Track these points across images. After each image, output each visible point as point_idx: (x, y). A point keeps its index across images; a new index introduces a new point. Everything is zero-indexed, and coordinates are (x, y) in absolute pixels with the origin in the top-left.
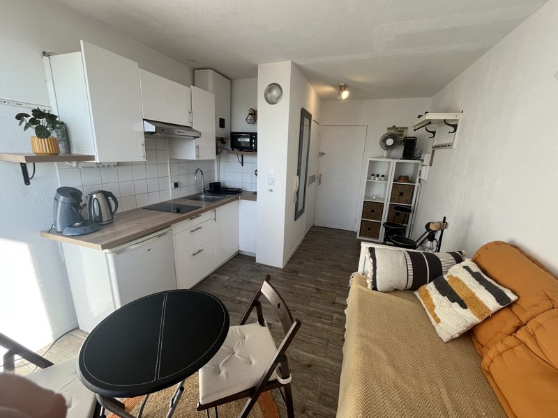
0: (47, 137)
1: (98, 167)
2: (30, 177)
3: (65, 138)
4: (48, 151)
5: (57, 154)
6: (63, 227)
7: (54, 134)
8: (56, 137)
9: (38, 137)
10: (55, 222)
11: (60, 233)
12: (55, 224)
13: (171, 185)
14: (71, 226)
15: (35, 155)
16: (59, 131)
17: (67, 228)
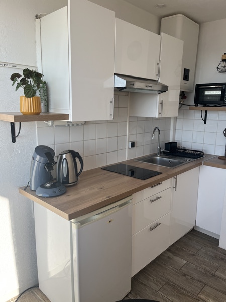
0: (32, 97)
1: (69, 125)
2: (16, 135)
3: (45, 97)
4: (32, 111)
5: (38, 114)
6: (36, 187)
7: (38, 94)
8: (39, 96)
9: (26, 96)
10: (31, 179)
11: (33, 192)
12: (30, 182)
13: (128, 145)
14: (42, 186)
15: (21, 114)
16: (42, 91)
17: (39, 189)
